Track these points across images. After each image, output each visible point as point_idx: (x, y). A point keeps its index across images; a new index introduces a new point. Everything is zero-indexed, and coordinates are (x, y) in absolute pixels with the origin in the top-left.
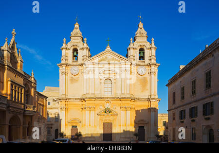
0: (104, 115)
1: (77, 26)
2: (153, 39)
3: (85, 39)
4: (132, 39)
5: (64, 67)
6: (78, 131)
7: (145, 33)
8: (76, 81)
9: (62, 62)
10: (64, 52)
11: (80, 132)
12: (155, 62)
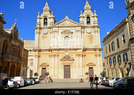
0: (64, 60)
1: (47, 4)
2: (95, 11)
3: (52, 12)
4: (81, 11)
5: (38, 30)
6: (47, 72)
7: (90, 7)
8: (46, 38)
9: (37, 26)
10: (38, 20)
11: (48, 73)
12: (97, 25)
